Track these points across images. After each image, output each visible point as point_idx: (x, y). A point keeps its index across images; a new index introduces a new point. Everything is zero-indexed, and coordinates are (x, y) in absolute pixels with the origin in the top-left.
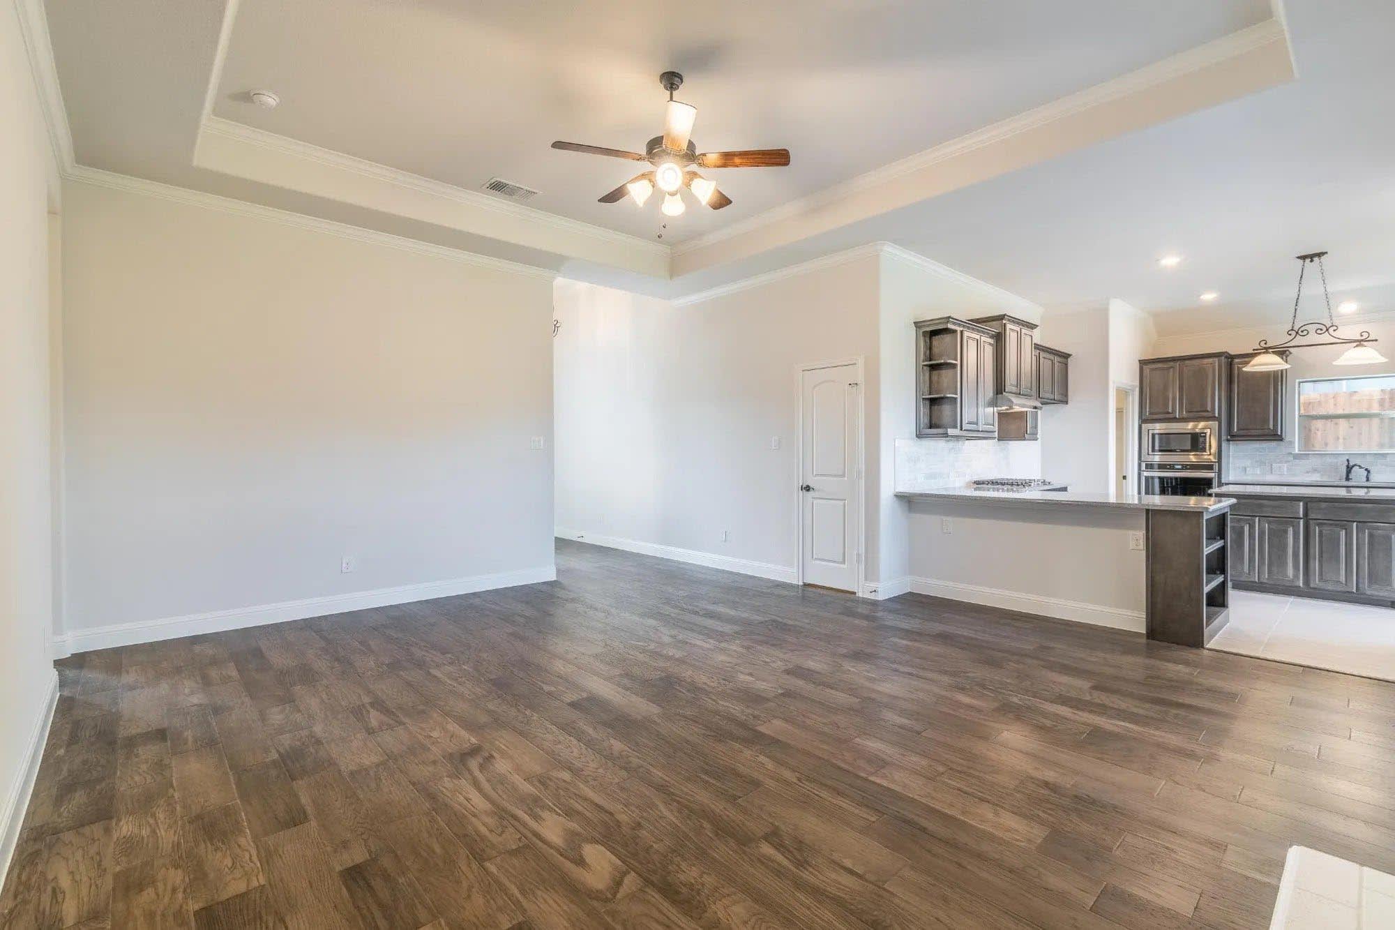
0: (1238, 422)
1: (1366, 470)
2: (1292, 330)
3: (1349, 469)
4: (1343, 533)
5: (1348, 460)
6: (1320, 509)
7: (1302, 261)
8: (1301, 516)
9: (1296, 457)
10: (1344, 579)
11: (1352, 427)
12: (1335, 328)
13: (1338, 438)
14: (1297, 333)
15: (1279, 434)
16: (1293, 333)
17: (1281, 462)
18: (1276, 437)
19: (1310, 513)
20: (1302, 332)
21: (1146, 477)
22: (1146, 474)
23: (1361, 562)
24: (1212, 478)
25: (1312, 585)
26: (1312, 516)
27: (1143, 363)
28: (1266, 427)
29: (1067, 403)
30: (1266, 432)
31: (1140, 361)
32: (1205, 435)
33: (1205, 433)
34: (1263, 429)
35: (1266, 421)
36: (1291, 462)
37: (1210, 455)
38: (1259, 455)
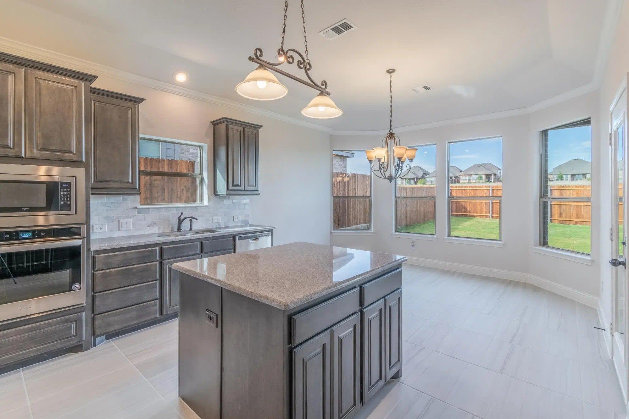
0: (95, 172)
1: (193, 220)
2: (282, 51)
3: (180, 221)
14: (285, 56)
15: (137, 188)
16: (282, 55)
17: (127, 217)
18: (135, 191)
20: (289, 57)
24: (80, 246)
28: (125, 180)
30: (125, 185)
32: (69, 187)
33: (69, 183)
34: (123, 182)
35: (125, 173)
36: (136, 217)
37: (76, 213)
38: (107, 210)
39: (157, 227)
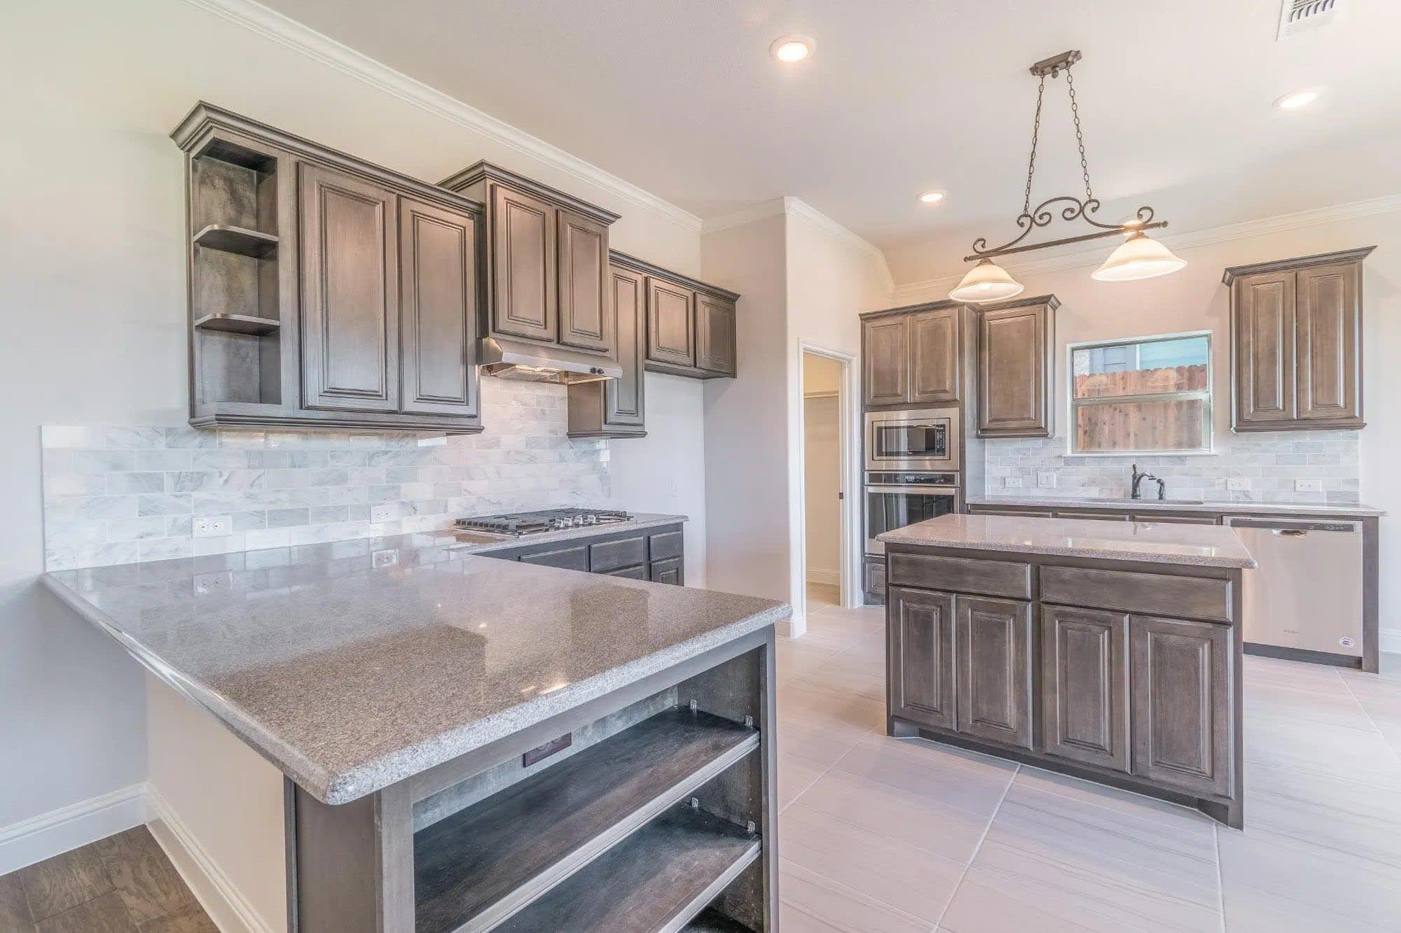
0: (990, 409)
1: (1159, 481)
2: (1026, 216)
3: (1137, 480)
4: (1104, 638)
5: (1134, 467)
6: (1063, 582)
7: (1037, 78)
8: (1029, 596)
9: (1068, 461)
10: (1107, 740)
11: (1144, 419)
12: (1095, 204)
13: (1129, 435)
14: (1033, 220)
15: (1043, 426)
16: (1027, 221)
17: (1048, 470)
18: (1039, 431)
19: (1043, 589)
20: (1041, 217)
21: (870, 494)
22: (871, 490)
23: (1139, 706)
24: (953, 496)
25: (1049, 750)
26: (1048, 595)
27: (866, 318)
28: (1026, 416)
29: (734, 375)
30: (1026, 423)
31: (860, 315)
32: (944, 430)
33: (944, 426)
34: (1023, 419)
35: (1025, 406)
36: (1062, 469)
37: (950, 459)
38: (1022, 459)
39: (1098, 488)
